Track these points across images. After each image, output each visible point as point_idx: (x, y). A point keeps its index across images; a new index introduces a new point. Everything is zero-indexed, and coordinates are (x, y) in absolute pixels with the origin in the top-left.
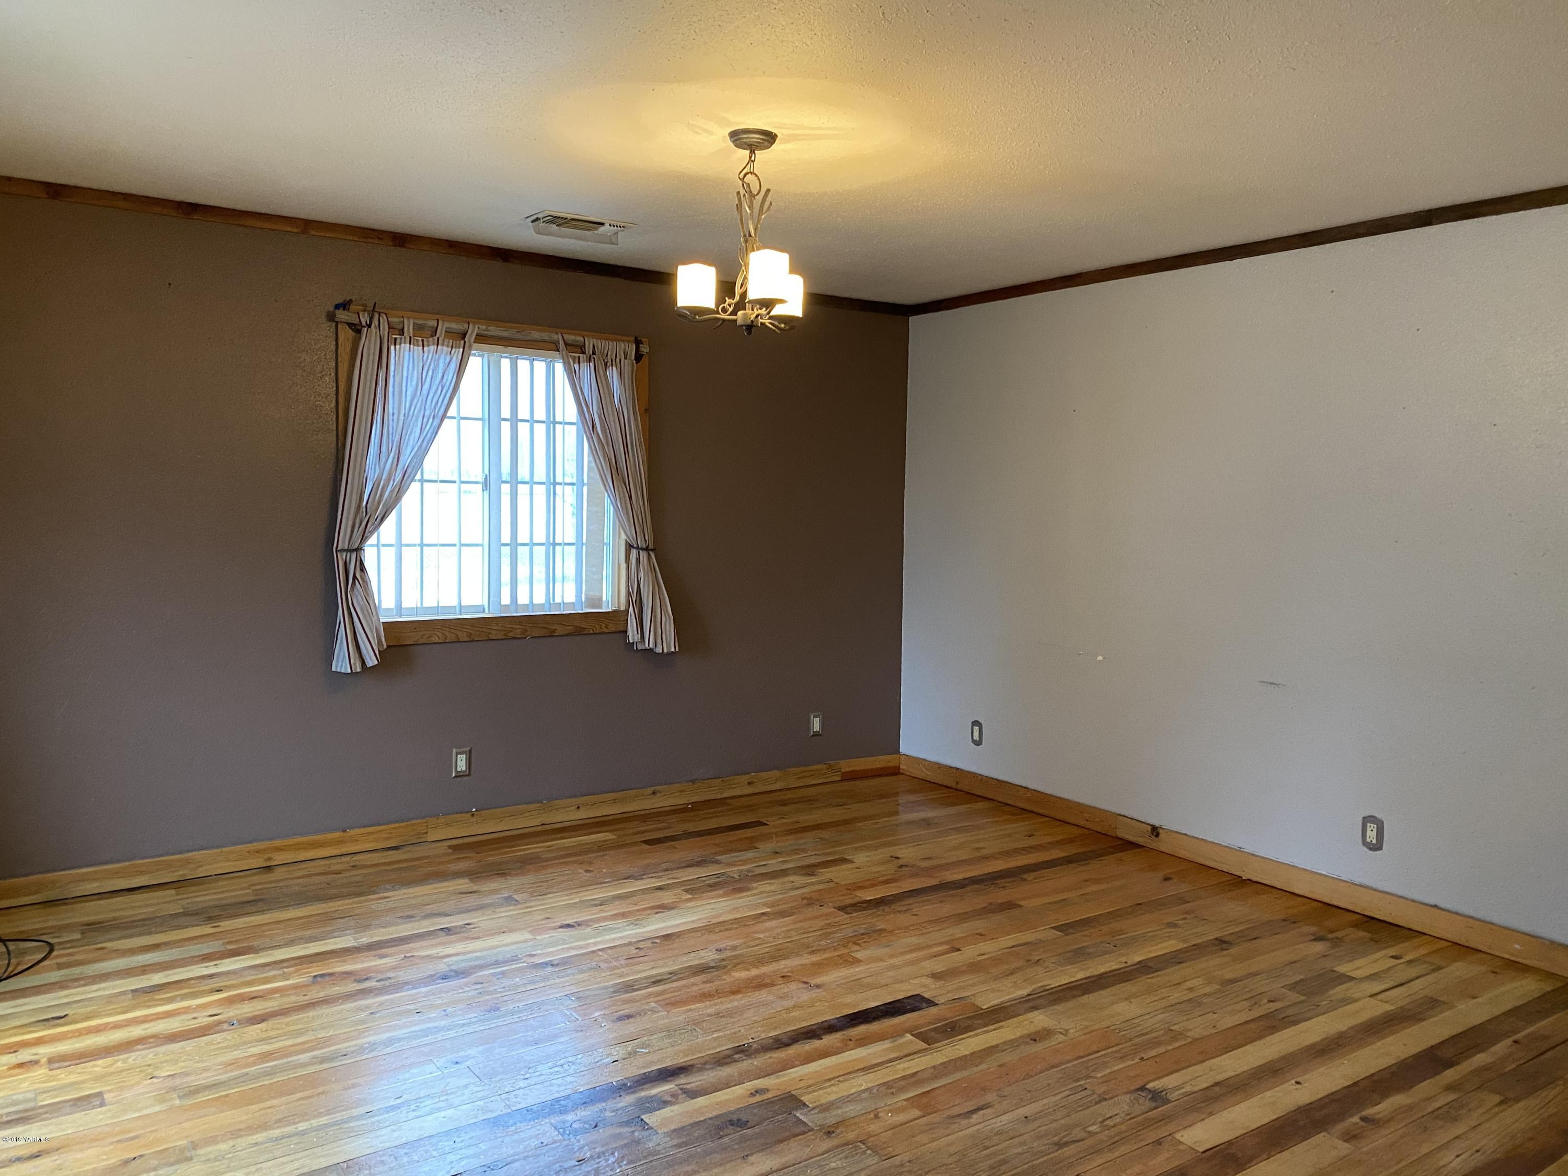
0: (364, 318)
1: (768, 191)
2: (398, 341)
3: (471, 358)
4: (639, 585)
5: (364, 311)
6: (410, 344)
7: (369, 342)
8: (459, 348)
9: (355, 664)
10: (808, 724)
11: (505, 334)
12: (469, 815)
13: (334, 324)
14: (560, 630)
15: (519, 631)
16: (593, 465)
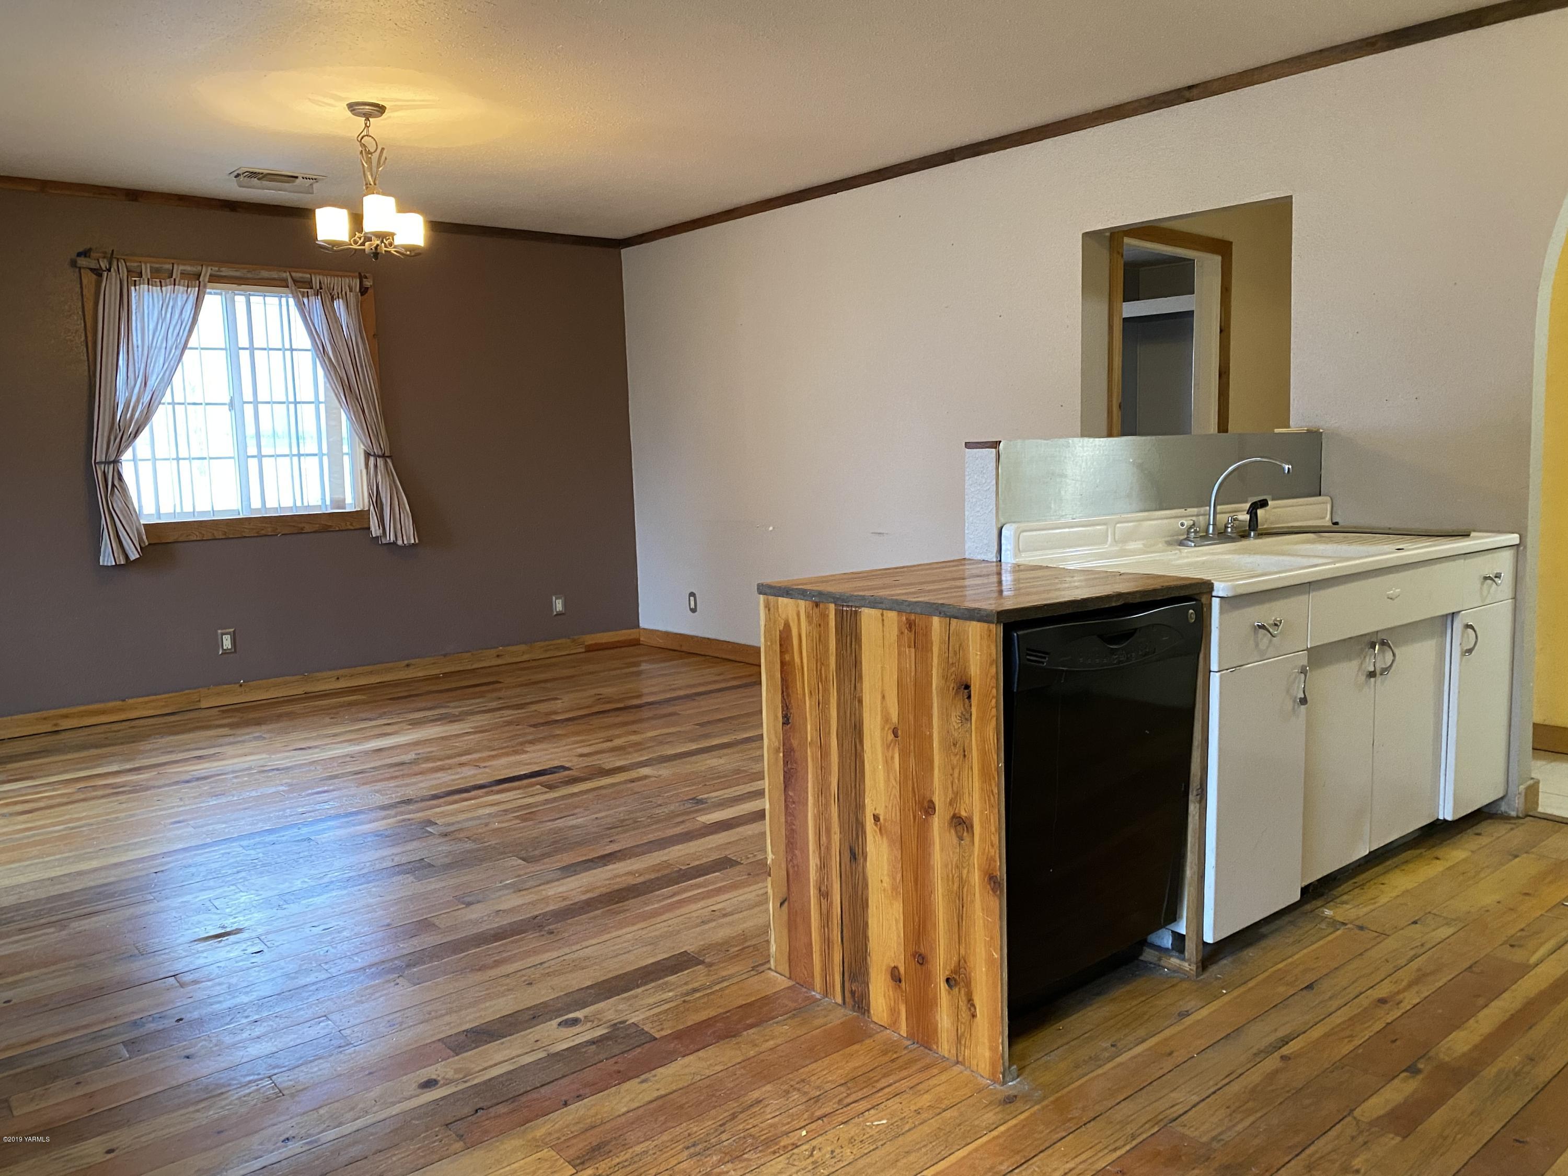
0: (104, 264)
1: (383, 149)
2: (137, 283)
3: (206, 296)
4: (377, 487)
5: (104, 257)
6: (148, 284)
7: (110, 286)
8: (195, 287)
9: (119, 557)
10: (550, 605)
11: (238, 274)
12: (237, 685)
13: (77, 270)
14: (308, 528)
15: (269, 529)
16: (328, 385)
